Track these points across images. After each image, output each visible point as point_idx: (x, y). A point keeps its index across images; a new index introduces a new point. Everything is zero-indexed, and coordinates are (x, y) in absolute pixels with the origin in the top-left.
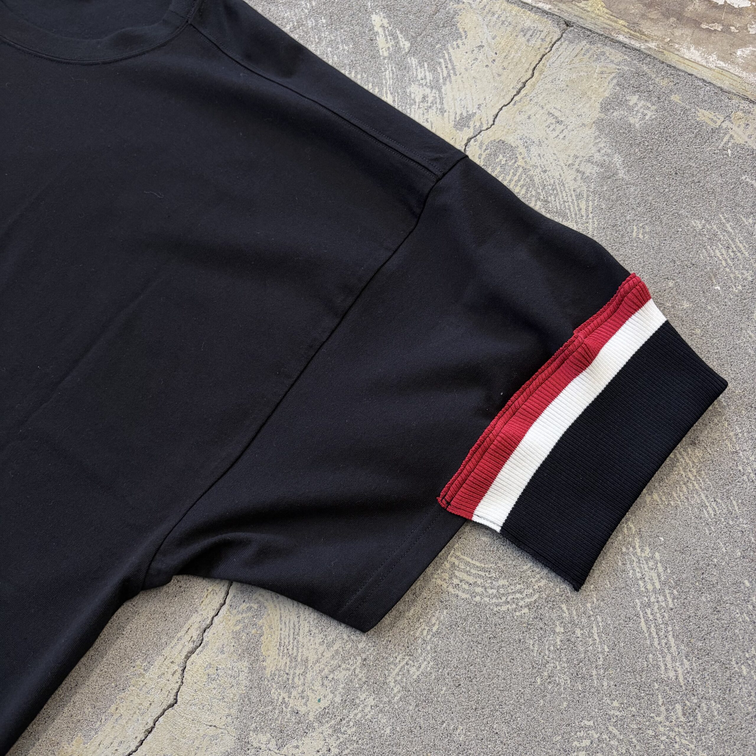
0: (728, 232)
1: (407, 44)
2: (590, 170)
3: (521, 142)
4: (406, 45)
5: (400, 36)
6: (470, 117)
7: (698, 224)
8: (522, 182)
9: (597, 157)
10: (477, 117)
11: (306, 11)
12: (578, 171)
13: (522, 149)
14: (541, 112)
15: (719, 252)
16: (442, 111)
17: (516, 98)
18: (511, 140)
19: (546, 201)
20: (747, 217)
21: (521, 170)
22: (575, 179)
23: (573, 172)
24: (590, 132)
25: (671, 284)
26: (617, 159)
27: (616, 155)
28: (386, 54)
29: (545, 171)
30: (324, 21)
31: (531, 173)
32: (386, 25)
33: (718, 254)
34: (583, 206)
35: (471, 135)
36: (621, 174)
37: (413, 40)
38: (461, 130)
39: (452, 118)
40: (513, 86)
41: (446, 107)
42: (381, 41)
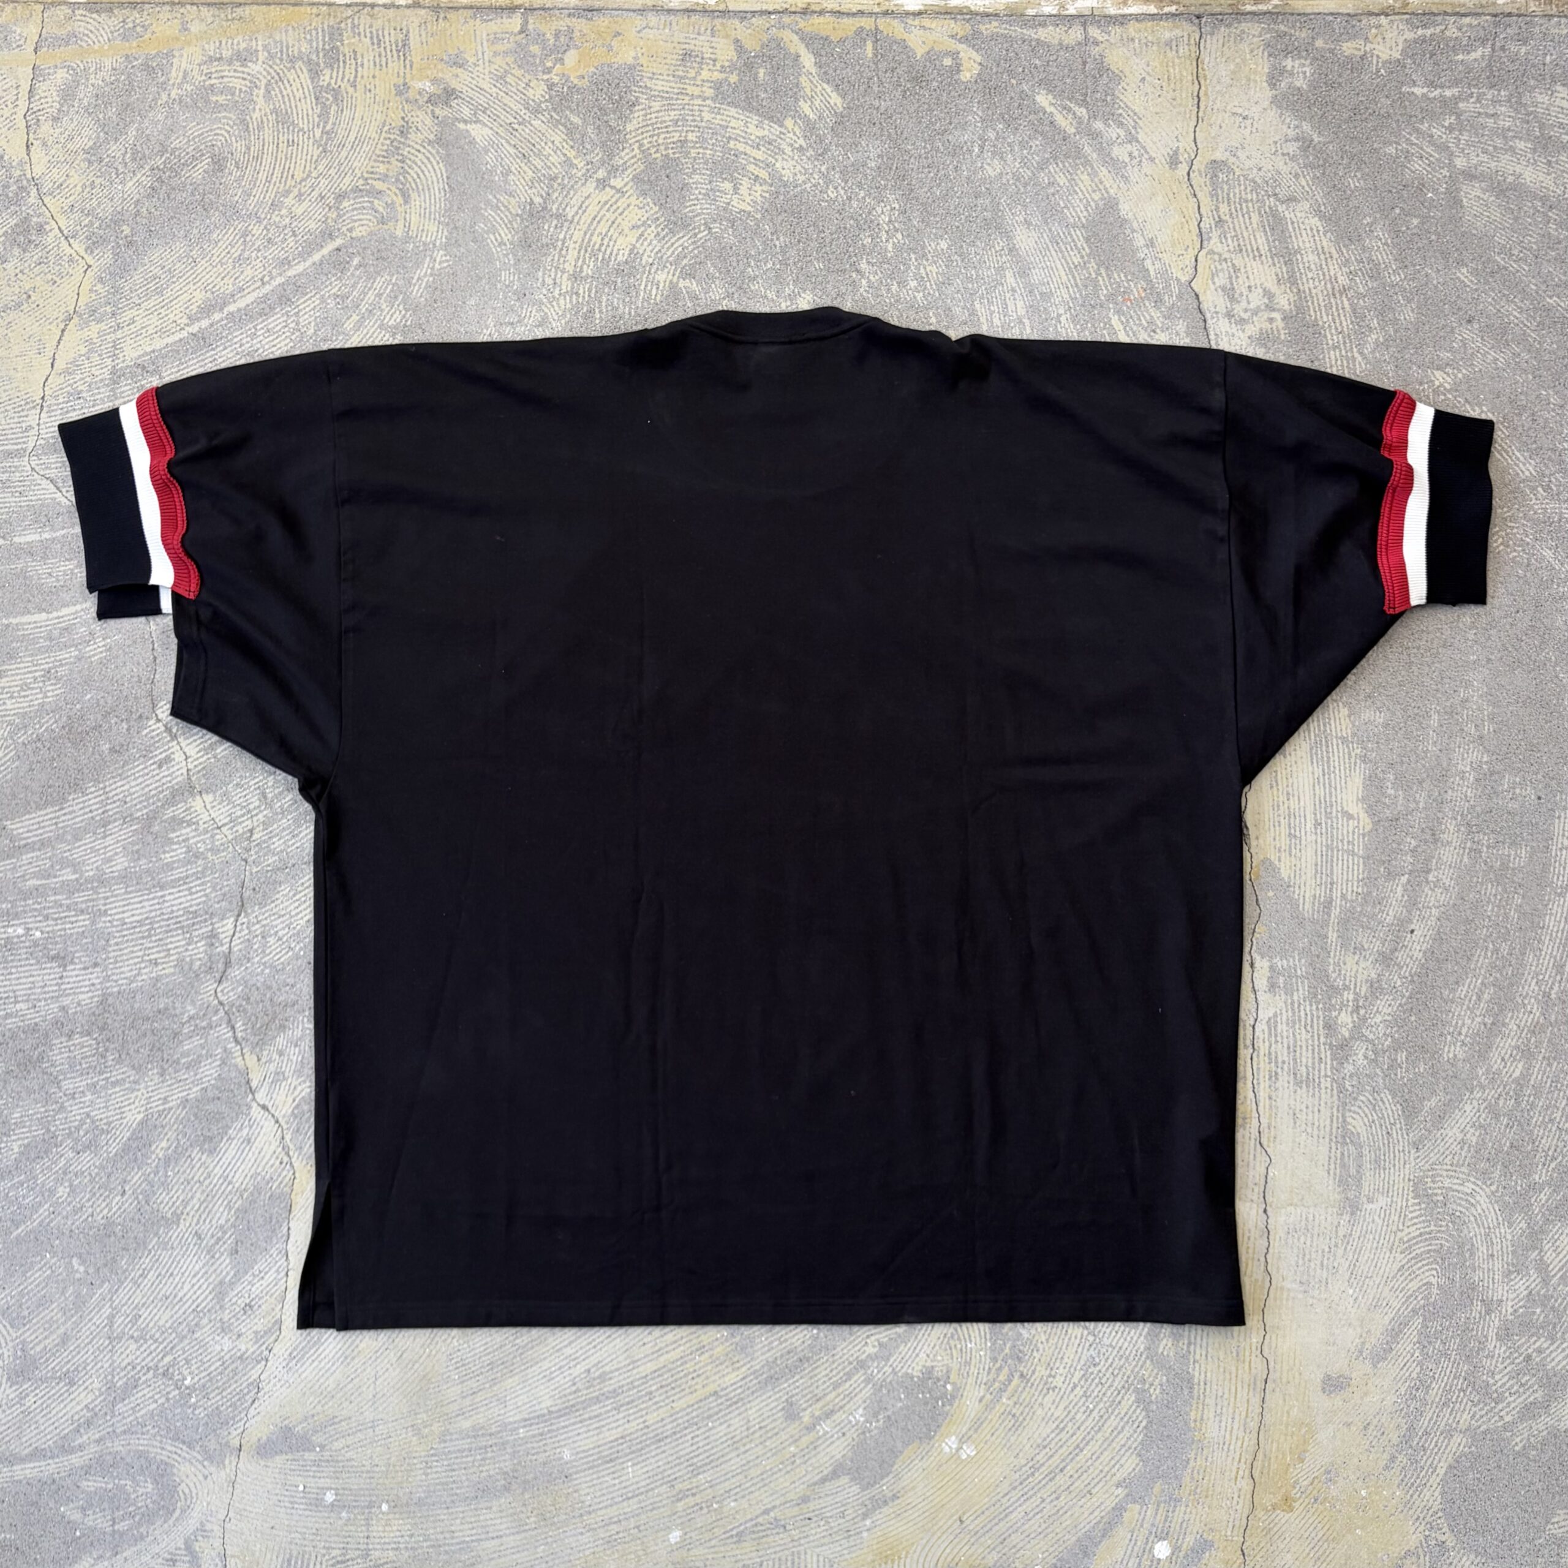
0: (1415, 144)
1: (1084, 111)
2: (1292, 148)
3: (1228, 153)
4: (1082, 112)
5: (1072, 105)
6: (1176, 152)
7: (1391, 150)
8: (1249, 189)
9: (1291, 133)
10: (1181, 150)
11: (979, 125)
12: (1283, 154)
13: (1232, 160)
14: (1227, 115)
15: (1417, 165)
16: (1152, 159)
17: (1200, 114)
18: (1219, 155)
19: (1276, 195)
20: (1423, 123)
21: (1242, 178)
22: (1286, 164)
23: (1280, 157)
24: (1273, 113)
25: (1397, 211)
26: (1306, 127)
27: (1304, 123)
28: (1073, 130)
29: (1260, 169)
30: (1001, 126)
31: (1251, 177)
32: (1054, 101)
33: (1417, 167)
34: (1304, 183)
35: (1187, 169)
36: (1316, 139)
37: (1084, 103)
38: (1176, 168)
39: (1163, 161)
40: (1191, 103)
41: (1154, 155)
42: (1059, 119)
